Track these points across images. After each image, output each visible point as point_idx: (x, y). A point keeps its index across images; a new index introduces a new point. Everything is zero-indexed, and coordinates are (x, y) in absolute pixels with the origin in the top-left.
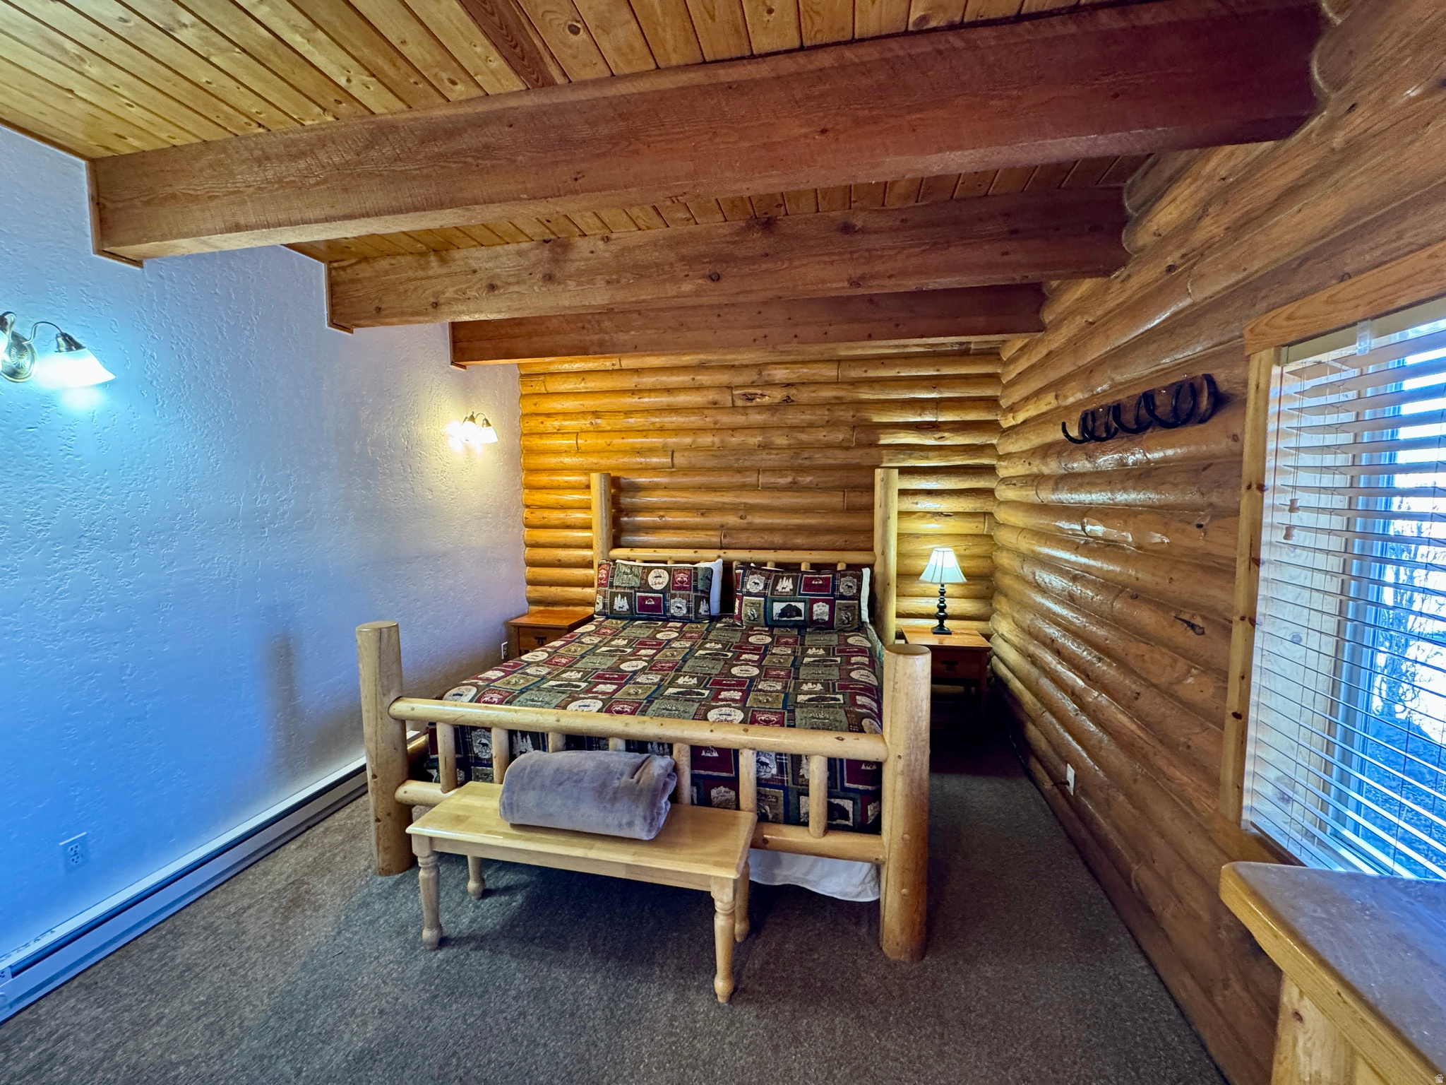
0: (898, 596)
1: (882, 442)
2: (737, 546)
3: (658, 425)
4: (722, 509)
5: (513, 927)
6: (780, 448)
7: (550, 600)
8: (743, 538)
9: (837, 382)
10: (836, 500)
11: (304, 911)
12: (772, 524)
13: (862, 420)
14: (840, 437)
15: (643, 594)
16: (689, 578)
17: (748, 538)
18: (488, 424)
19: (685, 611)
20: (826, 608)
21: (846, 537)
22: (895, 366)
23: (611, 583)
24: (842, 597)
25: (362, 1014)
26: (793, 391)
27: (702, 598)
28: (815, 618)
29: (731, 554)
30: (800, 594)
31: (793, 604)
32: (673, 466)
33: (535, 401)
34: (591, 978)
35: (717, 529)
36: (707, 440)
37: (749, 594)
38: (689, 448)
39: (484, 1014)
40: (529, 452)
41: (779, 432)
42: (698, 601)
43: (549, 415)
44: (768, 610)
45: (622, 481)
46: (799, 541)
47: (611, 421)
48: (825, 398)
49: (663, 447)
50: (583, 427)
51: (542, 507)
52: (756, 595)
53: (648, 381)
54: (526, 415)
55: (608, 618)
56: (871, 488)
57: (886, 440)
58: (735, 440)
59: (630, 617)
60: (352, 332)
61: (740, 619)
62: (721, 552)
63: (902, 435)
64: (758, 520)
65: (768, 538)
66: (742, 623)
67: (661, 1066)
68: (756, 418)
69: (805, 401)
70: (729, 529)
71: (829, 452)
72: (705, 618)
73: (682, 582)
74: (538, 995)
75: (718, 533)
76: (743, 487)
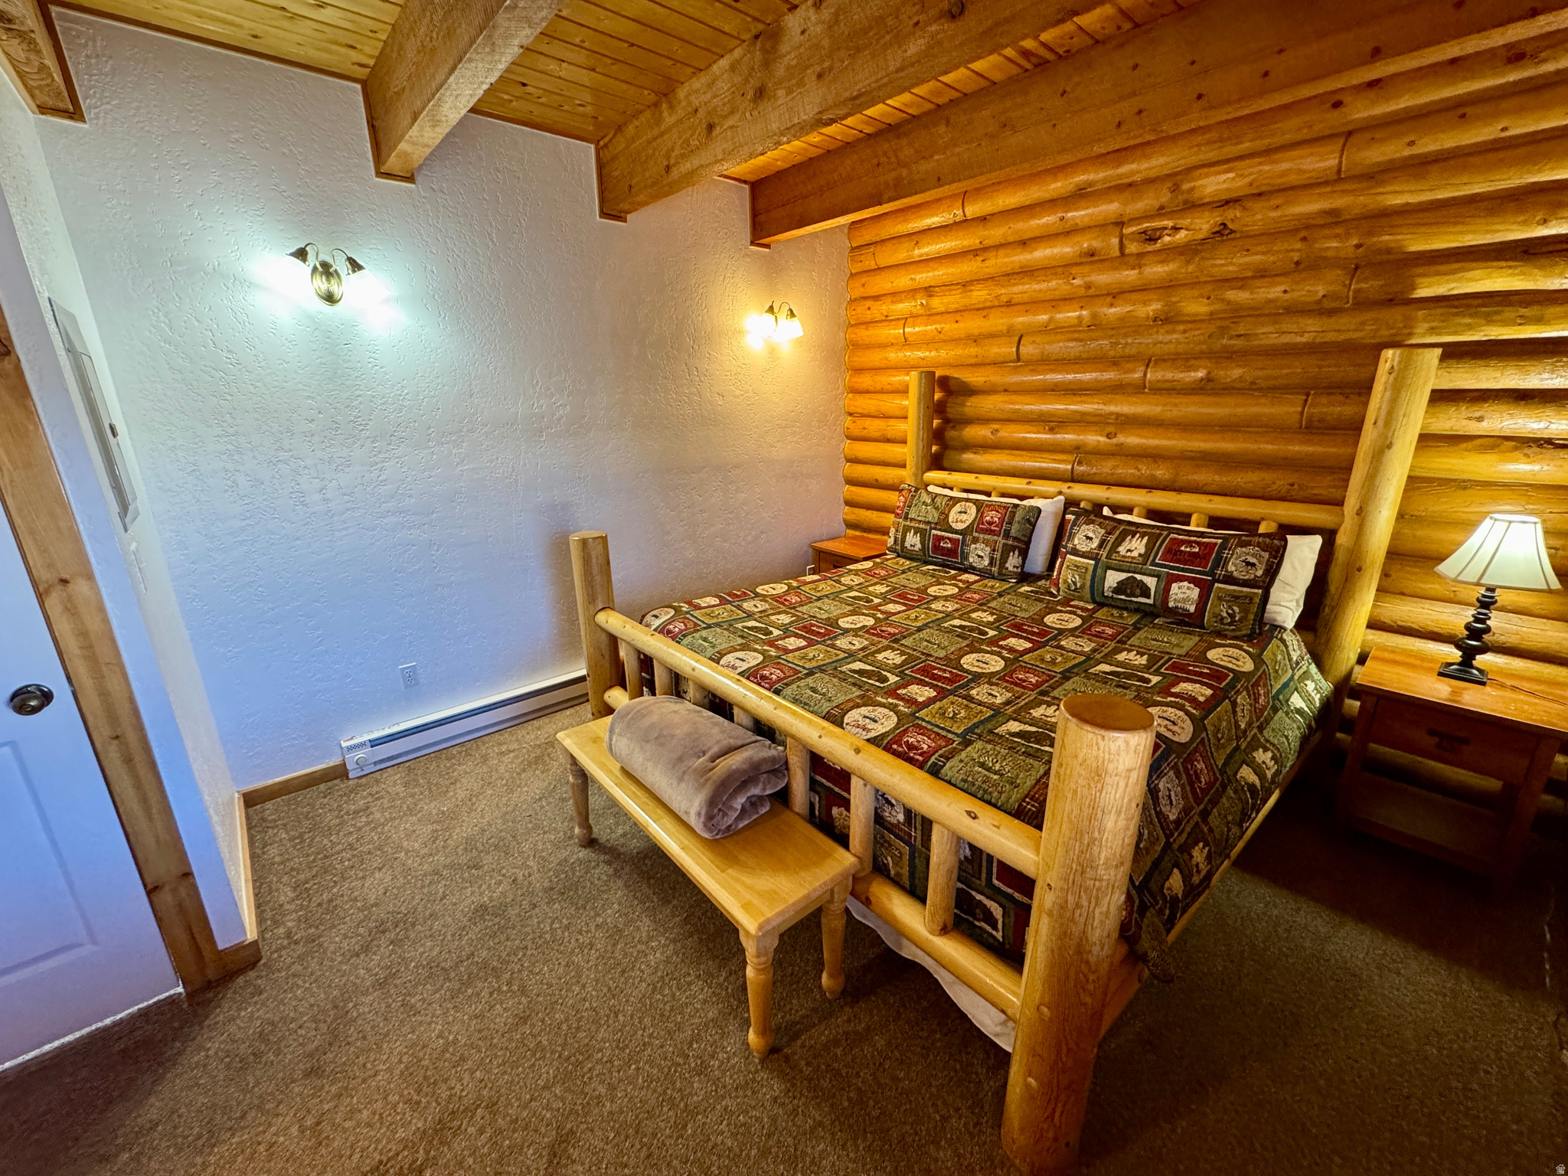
0: (1380, 590)
1: (1422, 293)
2: (1096, 478)
3: (1005, 299)
4: (1082, 421)
5: (646, 856)
6: (1195, 321)
7: (865, 525)
8: (1106, 468)
9: (1337, 179)
10: (1287, 410)
11: (537, 769)
12: (1157, 447)
13: (1380, 252)
14: (1321, 290)
15: (939, 533)
16: (1002, 520)
17: (1115, 467)
18: (792, 314)
19: (986, 562)
20: (1195, 593)
21: (1292, 478)
22: (1496, 115)
23: (907, 514)
24: (1230, 579)
25: (504, 875)
26: (1233, 213)
27: (1013, 549)
28: (1171, 604)
29: (1079, 491)
30: (1153, 564)
31: (1138, 577)
32: (1018, 359)
33: (863, 280)
34: (664, 945)
35: (1070, 452)
36: (1070, 315)
37: (1075, 552)
38: (1045, 330)
39: (567, 927)
40: (856, 346)
41: (1196, 293)
42: (1007, 551)
43: (876, 298)
44: (1097, 581)
45: (952, 383)
46: (1203, 477)
47: (946, 300)
48: (1299, 217)
49: (1008, 331)
50: (914, 311)
51: (863, 416)
52: (1083, 555)
53: (996, 233)
54: (855, 300)
55: (899, 556)
56: (1365, 388)
57: (1428, 288)
58: (1113, 312)
59: (920, 558)
60: (625, 221)
61: (1057, 585)
62: (1064, 487)
63: (1477, 273)
64: (1132, 440)
65: (1145, 470)
66: (1058, 591)
67: (649, 1079)
68: (1156, 270)
69: (1255, 229)
70: (1087, 453)
71: (1289, 325)
72: (1012, 575)
73: (990, 523)
74: (615, 934)
75: (1071, 458)
76: (1117, 389)
